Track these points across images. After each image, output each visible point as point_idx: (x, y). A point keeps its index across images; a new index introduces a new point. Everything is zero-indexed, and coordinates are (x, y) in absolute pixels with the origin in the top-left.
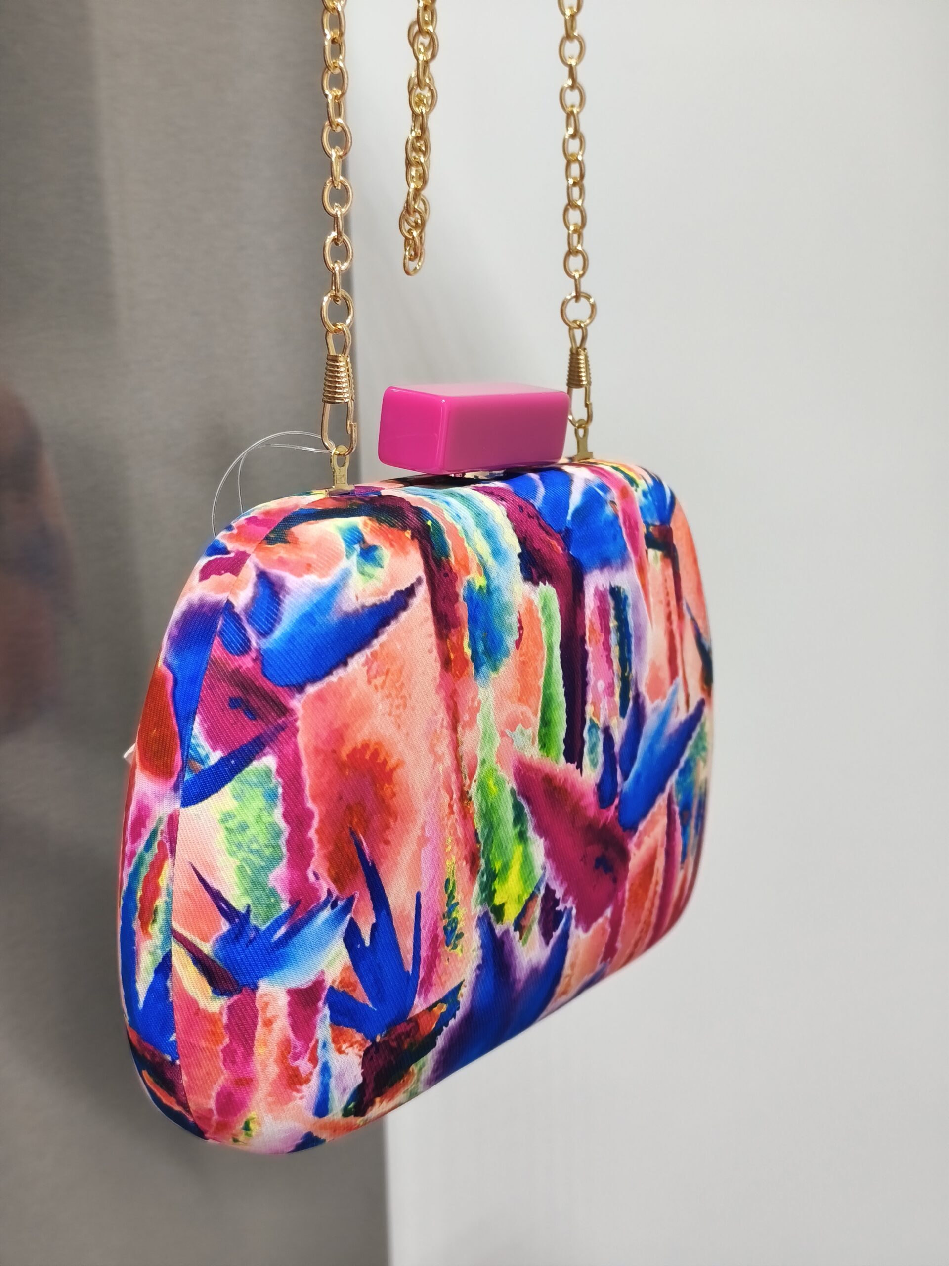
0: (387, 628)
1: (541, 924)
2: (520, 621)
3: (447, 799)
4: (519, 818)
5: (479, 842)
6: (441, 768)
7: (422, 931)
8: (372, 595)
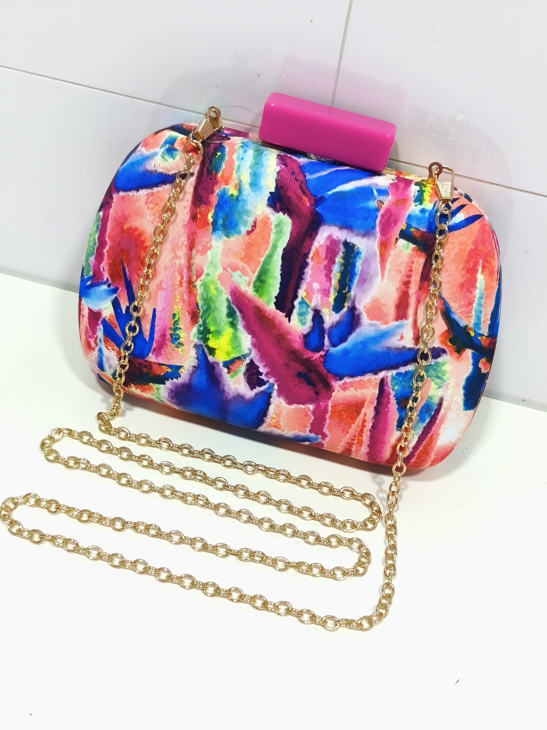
0: (164, 186)
1: (247, 376)
2: (255, 223)
3: (179, 278)
4: (231, 314)
5: (198, 309)
6: (177, 262)
7: (156, 327)
8: (163, 168)
